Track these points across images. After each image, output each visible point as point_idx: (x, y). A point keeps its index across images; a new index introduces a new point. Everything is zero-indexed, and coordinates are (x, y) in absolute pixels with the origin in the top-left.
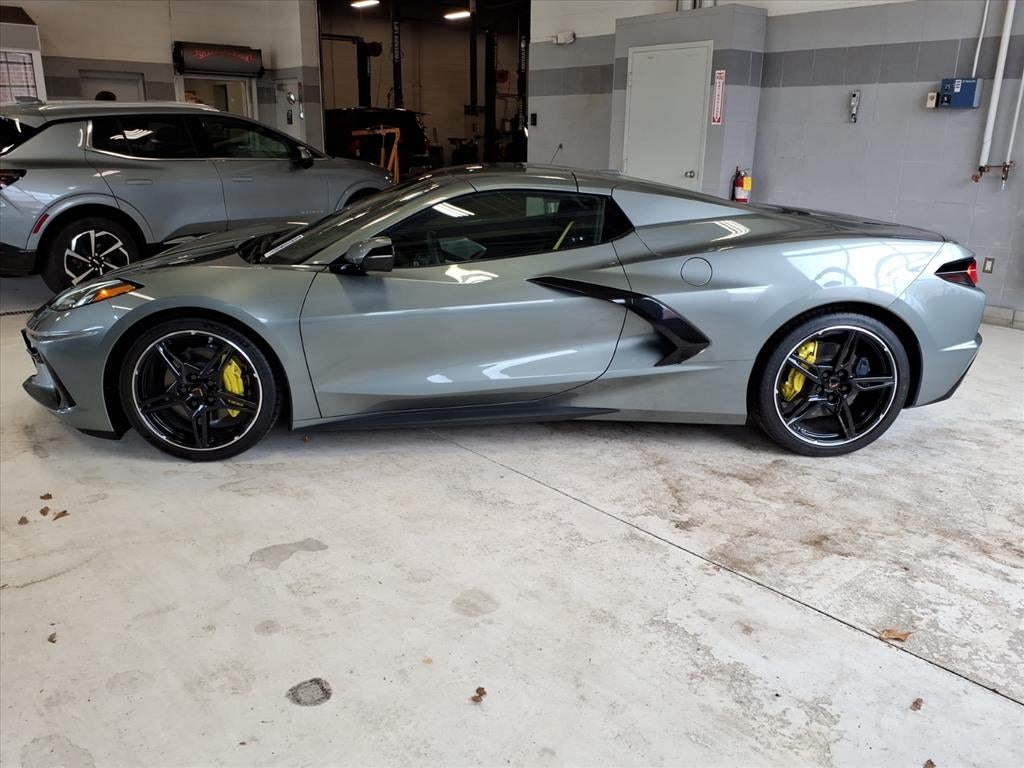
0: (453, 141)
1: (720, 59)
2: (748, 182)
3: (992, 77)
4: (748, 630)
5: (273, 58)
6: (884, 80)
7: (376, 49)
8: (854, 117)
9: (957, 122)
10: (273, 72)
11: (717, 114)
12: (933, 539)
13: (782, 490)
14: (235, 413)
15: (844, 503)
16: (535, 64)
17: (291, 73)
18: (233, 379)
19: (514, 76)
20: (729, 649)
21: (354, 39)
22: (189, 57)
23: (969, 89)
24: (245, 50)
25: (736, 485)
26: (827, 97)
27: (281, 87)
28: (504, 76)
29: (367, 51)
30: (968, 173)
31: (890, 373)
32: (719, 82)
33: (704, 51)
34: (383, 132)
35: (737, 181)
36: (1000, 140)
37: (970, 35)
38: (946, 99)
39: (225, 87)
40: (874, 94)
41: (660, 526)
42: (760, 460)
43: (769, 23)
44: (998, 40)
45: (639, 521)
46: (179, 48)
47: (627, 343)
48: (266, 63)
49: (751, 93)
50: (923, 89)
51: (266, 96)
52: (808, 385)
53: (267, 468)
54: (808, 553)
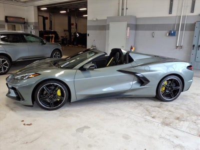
0: (62, 37)
1: (128, 25)
2: (134, 48)
3: (178, 30)
4: (177, 137)
5: (27, 20)
6: (159, 30)
7: (47, 18)
8: (153, 36)
9: (172, 38)
10: (27, 23)
11: (128, 35)
12: (196, 117)
13: (165, 109)
14: (59, 100)
15: (177, 111)
16: (88, 24)
17: (32, 23)
18: (59, 93)
19: (75, 24)
20: (177, 142)
21: (42, 16)
22: (9, 19)
23: (174, 33)
24: (21, 18)
25: (157, 108)
26: (148, 33)
27: (29, 26)
28: (73, 24)
29: (45, 19)
30: (175, 47)
31: (179, 86)
32: (128, 30)
33: (125, 24)
34: (51, 35)
35: (132, 48)
36: (180, 42)
37: (174, 23)
38: (170, 34)
39: (15, 26)
40: (157, 33)
41: (149, 118)
42: (158, 103)
43: (136, 19)
44: (179, 24)
45: (145, 117)
46: (6, 17)
47: (134, 82)
48: (26, 21)
49: (134, 32)
50: (166, 32)
51: (26, 28)
52: (166, 88)
53: (66, 111)
54: (177, 121)
